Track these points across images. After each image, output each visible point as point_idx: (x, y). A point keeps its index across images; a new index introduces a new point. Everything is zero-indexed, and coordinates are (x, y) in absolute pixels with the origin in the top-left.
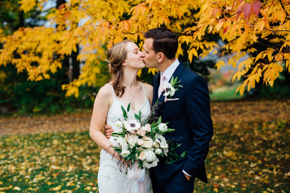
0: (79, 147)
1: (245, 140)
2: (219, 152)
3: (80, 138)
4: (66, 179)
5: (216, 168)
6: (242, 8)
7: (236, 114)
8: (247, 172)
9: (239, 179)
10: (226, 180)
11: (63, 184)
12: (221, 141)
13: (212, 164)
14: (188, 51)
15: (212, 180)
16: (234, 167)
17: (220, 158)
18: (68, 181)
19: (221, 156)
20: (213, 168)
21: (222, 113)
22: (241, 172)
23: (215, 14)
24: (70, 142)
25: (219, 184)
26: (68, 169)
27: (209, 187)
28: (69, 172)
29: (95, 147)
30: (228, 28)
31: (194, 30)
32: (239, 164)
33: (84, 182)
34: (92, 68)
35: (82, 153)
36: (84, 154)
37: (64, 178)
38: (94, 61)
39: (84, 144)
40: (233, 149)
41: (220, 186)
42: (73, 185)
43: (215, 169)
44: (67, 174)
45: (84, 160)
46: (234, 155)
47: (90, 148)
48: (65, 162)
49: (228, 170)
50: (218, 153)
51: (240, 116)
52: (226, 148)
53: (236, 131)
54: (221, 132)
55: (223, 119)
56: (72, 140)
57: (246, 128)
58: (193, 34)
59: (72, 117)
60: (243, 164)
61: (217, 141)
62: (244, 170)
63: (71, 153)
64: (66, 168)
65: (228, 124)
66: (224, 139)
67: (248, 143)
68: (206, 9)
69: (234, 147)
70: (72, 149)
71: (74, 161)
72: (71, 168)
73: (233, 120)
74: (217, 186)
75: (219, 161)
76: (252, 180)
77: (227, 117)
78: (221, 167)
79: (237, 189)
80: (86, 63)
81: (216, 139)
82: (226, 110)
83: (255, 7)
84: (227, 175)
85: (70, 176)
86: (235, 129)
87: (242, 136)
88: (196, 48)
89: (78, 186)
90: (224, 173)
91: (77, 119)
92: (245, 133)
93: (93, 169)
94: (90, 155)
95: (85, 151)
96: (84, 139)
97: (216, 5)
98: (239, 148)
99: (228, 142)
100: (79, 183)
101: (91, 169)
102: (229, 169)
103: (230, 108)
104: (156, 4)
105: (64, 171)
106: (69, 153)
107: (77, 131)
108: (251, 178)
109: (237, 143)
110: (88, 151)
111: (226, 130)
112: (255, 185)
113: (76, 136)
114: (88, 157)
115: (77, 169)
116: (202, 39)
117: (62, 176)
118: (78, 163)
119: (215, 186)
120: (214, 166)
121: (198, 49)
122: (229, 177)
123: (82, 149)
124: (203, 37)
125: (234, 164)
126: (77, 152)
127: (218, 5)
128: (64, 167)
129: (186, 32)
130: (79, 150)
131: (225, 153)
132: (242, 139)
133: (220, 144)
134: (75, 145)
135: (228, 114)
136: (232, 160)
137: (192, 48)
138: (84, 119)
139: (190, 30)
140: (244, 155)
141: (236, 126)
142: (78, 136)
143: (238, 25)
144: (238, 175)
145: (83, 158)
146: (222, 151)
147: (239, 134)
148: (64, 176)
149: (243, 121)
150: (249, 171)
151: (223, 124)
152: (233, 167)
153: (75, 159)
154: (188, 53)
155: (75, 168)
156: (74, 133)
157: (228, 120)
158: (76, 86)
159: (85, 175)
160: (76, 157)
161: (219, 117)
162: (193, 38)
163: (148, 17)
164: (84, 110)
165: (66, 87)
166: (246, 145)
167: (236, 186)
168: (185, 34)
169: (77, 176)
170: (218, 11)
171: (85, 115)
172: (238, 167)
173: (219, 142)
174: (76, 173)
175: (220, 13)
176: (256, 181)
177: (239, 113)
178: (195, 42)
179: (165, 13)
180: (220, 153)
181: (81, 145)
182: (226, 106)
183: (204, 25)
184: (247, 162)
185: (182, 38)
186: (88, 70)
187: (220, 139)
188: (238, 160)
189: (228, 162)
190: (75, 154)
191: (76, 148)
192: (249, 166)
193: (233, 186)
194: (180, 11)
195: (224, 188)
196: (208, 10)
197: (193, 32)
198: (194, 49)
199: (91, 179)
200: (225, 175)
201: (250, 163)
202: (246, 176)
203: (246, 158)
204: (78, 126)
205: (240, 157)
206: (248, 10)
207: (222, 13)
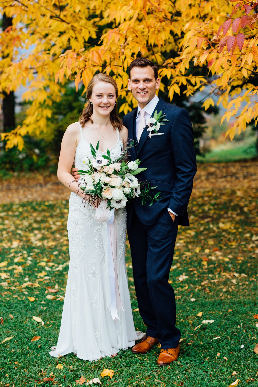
0: (21, 220)
1: (250, 211)
2: (213, 224)
3: (21, 210)
4: (12, 255)
5: (207, 242)
6: (225, 41)
7: (241, 179)
8: (247, 245)
9: (235, 253)
10: (218, 253)
11: (9, 260)
12: (217, 212)
13: (202, 237)
14: (169, 87)
15: (200, 253)
16: (231, 240)
17: (214, 232)
18: (14, 257)
19: (215, 229)
20: (203, 241)
21: (221, 178)
22: (239, 245)
23: (200, 44)
24: (8, 215)
25: (210, 257)
26: (12, 244)
27: (196, 261)
28: (13, 248)
29: (44, 220)
30: (213, 61)
31: (177, 61)
32: (238, 237)
33: (35, 258)
34: (42, 111)
35: (27, 228)
36: (30, 228)
37: (9, 255)
38: (45, 101)
39: (27, 217)
40: (232, 220)
41: (211, 259)
42: (23, 261)
43: (205, 242)
44: (12, 251)
45: (32, 235)
46: (233, 228)
47: (36, 221)
48: (6, 237)
49: (223, 244)
50: (211, 226)
51: (246, 181)
52: (222, 220)
53: (238, 199)
54: (218, 201)
55: (222, 185)
56: (10, 213)
57: (253, 195)
58: (176, 66)
59: (5, 183)
60: (243, 237)
61: (212, 212)
62: (243, 243)
63: (13, 228)
64: (9, 244)
65: (229, 191)
66: (221, 209)
67: (253, 214)
68: (190, 39)
69: (234, 219)
70: (12, 223)
71: (18, 236)
72: (15, 244)
73: (236, 186)
74: (207, 259)
75: (212, 234)
76: (252, 254)
77: (227, 182)
78: (213, 241)
79: (231, 262)
80: (34, 104)
81: (210, 209)
82: (227, 173)
83: (239, 40)
84: (221, 249)
85: (16, 252)
86: (237, 197)
87: (246, 206)
88: (178, 83)
89: (29, 262)
90: (217, 246)
91: (14, 186)
92: (251, 202)
93: (46, 244)
94: (39, 229)
95: (30, 225)
96: (27, 211)
97: (201, 33)
98: (241, 220)
99: (226, 213)
100: (30, 258)
101: (43, 244)
102: (224, 242)
103: (233, 170)
104: (132, 30)
105: (7, 247)
106: (9, 228)
107: (15, 201)
108: (250, 252)
109: (238, 215)
110: (35, 226)
111: (224, 198)
112: (254, 258)
113: (15, 207)
114: (36, 232)
115: (24, 245)
116: (186, 72)
117: (7, 252)
118: (24, 239)
119: (203, 259)
120: (204, 240)
121: (180, 84)
122: (223, 250)
123: (26, 223)
124: (187, 71)
125: (232, 237)
126: (20, 227)
127: (203, 34)
128: (6, 243)
129: (167, 65)
130: (22, 224)
131: (221, 225)
132: (246, 209)
133: (215, 216)
134: (15, 219)
135: (229, 178)
136: (229, 233)
137: (174, 83)
138: (24, 186)
139: (172, 61)
140: (246, 227)
141: (239, 193)
142: (18, 208)
143: (225, 57)
144: (234, 248)
145: (30, 233)
146: (218, 224)
147: (242, 204)
148: (8, 253)
149: (249, 187)
150: (249, 244)
151: (222, 190)
152: (229, 240)
153: (20, 235)
154: (169, 89)
155: (21, 244)
156: (12, 204)
157: (228, 186)
158: (20, 135)
159: (36, 250)
160: (19, 232)
161: (217, 182)
162: (175, 71)
163: (122, 47)
164: (22, 174)
165: (6, 137)
166: (251, 216)
167: (230, 259)
168: (166, 67)
169: (25, 252)
170: (203, 40)
171: (24, 181)
172: (236, 240)
173: (215, 213)
174: (23, 248)
175: (206, 43)
176: (256, 254)
177: (245, 177)
178: (177, 76)
179: (142, 42)
180: (214, 226)
181: (24, 218)
182: (227, 167)
183: (187, 57)
184: (248, 235)
185: (162, 71)
186: (36, 113)
187: (215, 209)
188: (237, 233)
189: (224, 236)
190: (17, 228)
191: (18, 222)
192: (251, 240)
193: (227, 260)
194: (159, 38)
195: (215, 261)
196: (192, 40)
197: (176, 64)
198: (176, 85)
199: (44, 255)
200: (218, 248)
201: (252, 236)
202: (245, 249)
203: (248, 230)
204: (15, 195)
205: (240, 230)
206: (231, 43)
207: (208, 43)
